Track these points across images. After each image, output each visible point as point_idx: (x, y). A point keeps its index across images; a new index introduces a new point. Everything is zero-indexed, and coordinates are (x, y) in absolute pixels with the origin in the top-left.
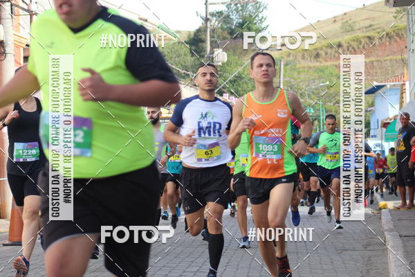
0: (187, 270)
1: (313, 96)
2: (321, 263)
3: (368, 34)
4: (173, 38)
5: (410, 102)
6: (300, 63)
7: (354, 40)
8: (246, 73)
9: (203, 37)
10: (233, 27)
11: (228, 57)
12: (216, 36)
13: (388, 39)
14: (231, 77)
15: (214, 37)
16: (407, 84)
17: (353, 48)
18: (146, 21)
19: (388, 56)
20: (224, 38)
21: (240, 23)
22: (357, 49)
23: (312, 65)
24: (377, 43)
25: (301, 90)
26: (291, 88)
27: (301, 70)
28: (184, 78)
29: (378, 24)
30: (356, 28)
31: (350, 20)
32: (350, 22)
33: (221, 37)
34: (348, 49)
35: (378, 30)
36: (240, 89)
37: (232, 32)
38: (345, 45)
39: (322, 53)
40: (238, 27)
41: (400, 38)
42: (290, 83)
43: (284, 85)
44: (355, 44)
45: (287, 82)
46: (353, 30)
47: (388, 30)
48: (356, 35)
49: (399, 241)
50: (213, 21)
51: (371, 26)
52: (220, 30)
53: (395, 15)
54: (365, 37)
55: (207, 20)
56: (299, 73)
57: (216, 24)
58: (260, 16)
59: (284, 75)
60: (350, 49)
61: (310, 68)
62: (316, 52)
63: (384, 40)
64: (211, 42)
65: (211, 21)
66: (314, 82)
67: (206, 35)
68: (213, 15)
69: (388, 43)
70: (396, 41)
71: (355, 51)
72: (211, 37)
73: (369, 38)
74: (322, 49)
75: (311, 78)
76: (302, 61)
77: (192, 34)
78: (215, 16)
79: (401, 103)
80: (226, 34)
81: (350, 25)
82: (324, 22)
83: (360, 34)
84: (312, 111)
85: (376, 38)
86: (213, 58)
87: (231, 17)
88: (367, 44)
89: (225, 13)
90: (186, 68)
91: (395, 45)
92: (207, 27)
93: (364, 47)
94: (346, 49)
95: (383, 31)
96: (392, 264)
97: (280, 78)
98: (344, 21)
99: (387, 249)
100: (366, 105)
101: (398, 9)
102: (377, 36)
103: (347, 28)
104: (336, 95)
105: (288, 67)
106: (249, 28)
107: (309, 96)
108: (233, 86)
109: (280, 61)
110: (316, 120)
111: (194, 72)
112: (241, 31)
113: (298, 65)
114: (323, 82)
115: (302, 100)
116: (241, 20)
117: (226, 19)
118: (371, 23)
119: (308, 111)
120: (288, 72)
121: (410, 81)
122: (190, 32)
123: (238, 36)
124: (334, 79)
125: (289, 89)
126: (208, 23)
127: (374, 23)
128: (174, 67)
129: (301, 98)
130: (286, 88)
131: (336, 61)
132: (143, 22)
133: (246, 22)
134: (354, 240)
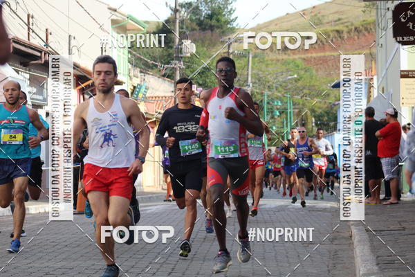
1: (280, 89)
2: (287, 257)
3: (337, 28)
4: (142, 28)
5: (378, 96)
6: (268, 56)
9: (172, 28)
10: (202, 18)
11: (196, 48)
12: (184, 27)
13: (356, 33)
14: (199, 69)
15: (182, 28)
16: (375, 78)
17: (321, 41)
18: (116, 11)
19: (356, 50)
20: (193, 30)
21: (209, 15)
22: (325, 43)
23: (280, 57)
24: (346, 37)
25: (268, 82)
26: (259, 81)
27: (269, 62)
28: (152, 68)
29: (346, 18)
30: (325, 21)
31: (319, 13)
32: (319, 15)
33: (190, 29)
35: (346, 24)
36: (208, 80)
37: (200, 24)
40: (207, 18)
41: (369, 33)
42: (258, 75)
43: (252, 77)
45: (255, 74)
46: (321, 24)
47: (357, 24)
48: (324, 29)
49: (365, 236)
50: (183, 12)
51: (339, 20)
52: (189, 21)
53: (363, 9)
54: (333, 31)
55: (176, 11)
56: (267, 65)
57: (185, 15)
58: (229, 7)
59: (252, 68)
60: (319, 42)
61: (278, 60)
62: (284, 45)
63: (352, 34)
64: (180, 33)
65: (180, 12)
66: (282, 75)
67: (174, 26)
68: (182, 6)
69: (356, 37)
70: (364, 35)
71: (323, 44)
72: (181, 28)
73: (338, 31)
75: (279, 71)
76: (270, 53)
77: (161, 25)
78: (185, 7)
79: (369, 97)
80: (194, 25)
81: (319, 19)
82: (293, 15)
83: (329, 28)
84: (280, 104)
85: (344, 32)
86: (181, 49)
87: (201, 8)
88: (335, 38)
89: (194, 5)
90: (154, 59)
91: (363, 39)
92: (176, 18)
93: (332, 40)
95: (352, 24)
96: (358, 258)
97: (248, 70)
98: (313, 14)
99: (353, 243)
100: (334, 98)
101: (367, 3)
102: (345, 30)
103: (316, 21)
104: (304, 88)
105: (256, 59)
106: (218, 20)
107: (277, 88)
108: (201, 77)
109: (249, 53)
110: (283, 112)
111: (162, 63)
112: (210, 22)
113: (266, 58)
114: (291, 75)
115: (270, 93)
116: (210, 12)
117: (195, 10)
118: (340, 17)
119: (276, 103)
120: (256, 64)
121: (378, 75)
122: (158, 22)
123: (207, 27)
124: (303, 72)
125: (257, 81)
126: (178, 14)
127: (343, 17)
128: (142, 57)
129: (269, 91)
130: (254, 80)
131: (304, 54)
132: (112, 12)
133: (215, 14)
134: (320, 233)
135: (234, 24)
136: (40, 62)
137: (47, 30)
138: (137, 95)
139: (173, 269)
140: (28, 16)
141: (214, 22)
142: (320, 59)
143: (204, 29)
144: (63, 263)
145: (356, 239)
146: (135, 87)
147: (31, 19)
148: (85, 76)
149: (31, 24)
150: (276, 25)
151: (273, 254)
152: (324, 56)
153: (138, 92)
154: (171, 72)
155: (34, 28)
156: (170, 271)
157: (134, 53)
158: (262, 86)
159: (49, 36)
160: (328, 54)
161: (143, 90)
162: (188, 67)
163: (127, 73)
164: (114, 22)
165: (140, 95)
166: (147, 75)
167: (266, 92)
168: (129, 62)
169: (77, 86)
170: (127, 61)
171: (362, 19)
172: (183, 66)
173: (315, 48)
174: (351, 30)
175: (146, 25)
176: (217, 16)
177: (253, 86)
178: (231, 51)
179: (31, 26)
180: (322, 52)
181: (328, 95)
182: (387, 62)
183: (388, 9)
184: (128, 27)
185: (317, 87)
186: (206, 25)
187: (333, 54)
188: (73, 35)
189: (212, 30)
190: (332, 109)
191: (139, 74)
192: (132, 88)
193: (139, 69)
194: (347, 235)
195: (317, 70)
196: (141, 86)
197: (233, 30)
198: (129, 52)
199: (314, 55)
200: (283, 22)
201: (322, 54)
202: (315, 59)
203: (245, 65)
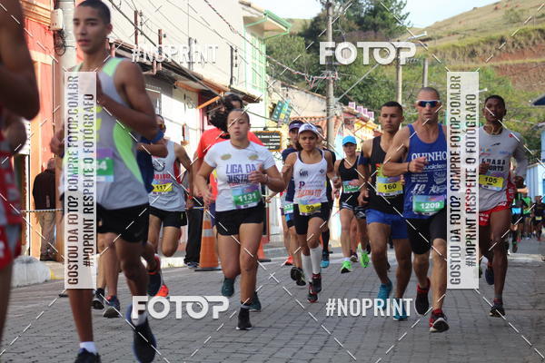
0: (300, 332)
3: (540, 26)
4: (284, 29)
6: (450, 64)
7: (521, 34)
8: (379, 75)
9: (323, 28)
10: (363, 15)
12: (339, 26)
14: (359, 81)
15: (337, 28)
17: (520, 44)
18: (249, 5)
20: (351, 30)
21: (371, 11)
22: (524, 46)
23: (465, 65)
28: (297, 81)
30: (525, 18)
31: (517, 7)
32: (516, 10)
33: (347, 29)
34: (513, 46)
36: (371, 96)
37: (360, 22)
38: (509, 40)
39: (479, 50)
40: (369, 14)
44: (522, 39)
46: (519, 21)
48: (525, 27)
50: (337, 7)
52: (345, 19)
54: (536, 30)
55: (328, 5)
57: (341, 10)
58: (399, 1)
59: (428, 79)
60: (516, 45)
61: (463, 69)
62: (470, 50)
64: (334, 34)
65: (334, 7)
67: (327, 25)
71: (522, 48)
72: (335, 27)
73: (541, 31)
74: (478, 45)
76: (453, 60)
77: (309, 23)
80: (353, 24)
81: (516, 15)
82: (482, 9)
83: (530, 27)
87: (361, 2)
88: (538, 39)
90: (300, 68)
92: (328, 14)
93: (534, 43)
94: (510, 45)
97: (423, 82)
98: (508, 9)
100: (536, 119)
103: (513, 18)
105: (434, 68)
106: (384, 18)
108: (362, 92)
109: (424, 60)
111: (310, 73)
112: (373, 20)
114: (479, 89)
116: (373, 7)
117: (354, 4)
120: (434, 75)
122: (305, 20)
123: (369, 27)
124: (495, 85)
126: (331, 9)
128: (284, 66)
131: (497, 61)
132: (245, 7)
133: (380, 9)
134: (519, 295)
135: (405, 23)
136: (151, 73)
137: (159, 31)
138: (279, 115)
139: (326, 342)
140: (136, 13)
141: (378, 20)
142: (518, 67)
143: (365, 29)
144: (182, 334)
146: (275, 105)
147: (139, 18)
148: (209, 91)
149: (139, 24)
150: (460, 22)
151: (458, 322)
152: (524, 64)
153: (280, 112)
154: (323, 85)
155: (144, 28)
156: (322, 344)
157: (274, 60)
159: (163, 39)
160: (528, 60)
161: (286, 109)
162: (345, 79)
163: (265, 87)
164: (247, 20)
165: (282, 116)
166: (291, 90)
168: (267, 73)
169: (199, 105)
170: (264, 72)
172: (337, 78)
173: (511, 53)
175: (290, 25)
176: (382, 12)
179: (139, 27)
180: (521, 58)
181: (529, 115)
184: (266, 27)
185: (513, 104)
186: (368, 24)
187: (534, 60)
188: (194, 38)
189: (376, 31)
190: (534, 132)
191: (281, 89)
192: (271, 106)
193: (280, 82)
195: (514, 82)
196: (283, 104)
197: (403, 30)
198: (267, 60)
199: (510, 62)
200: (468, 19)
201: (521, 61)
202: (511, 67)
203: (420, 76)
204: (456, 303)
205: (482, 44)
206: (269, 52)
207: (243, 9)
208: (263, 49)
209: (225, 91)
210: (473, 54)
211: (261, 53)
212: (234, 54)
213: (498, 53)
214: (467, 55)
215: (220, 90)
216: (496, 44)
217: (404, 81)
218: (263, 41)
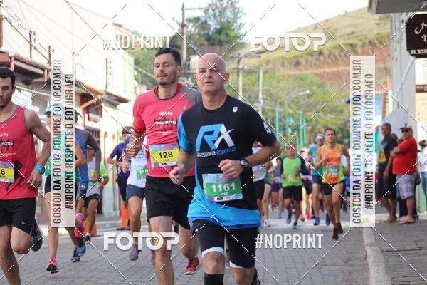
1: (292, 105)
3: (350, 42)
5: (393, 112)
6: (279, 71)
7: (335, 48)
9: (179, 43)
12: (192, 42)
13: (371, 47)
15: (190, 44)
16: (390, 93)
17: (334, 56)
18: (120, 26)
20: (201, 45)
21: (217, 30)
22: (338, 57)
23: (291, 73)
24: (360, 51)
25: (280, 98)
26: (270, 97)
27: (281, 78)
29: (360, 31)
30: (338, 34)
31: (332, 26)
32: (331, 29)
33: (198, 44)
34: (329, 57)
35: (360, 38)
37: (209, 39)
38: (326, 53)
39: (303, 61)
40: (216, 33)
42: (269, 91)
43: (263, 94)
44: (336, 52)
45: (266, 90)
47: (371, 37)
49: (380, 256)
50: (190, 27)
51: (353, 33)
52: (197, 37)
53: (378, 22)
54: (347, 44)
55: (183, 26)
56: (278, 81)
57: (193, 30)
58: (239, 21)
59: (263, 83)
60: (332, 56)
61: (290, 76)
62: (295, 60)
63: (366, 48)
64: (188, 49)
65: (187, 27)
66: (294, 91)
67: (182, 41)
68: (189, 20)
69: (370, 51)
70: (379, 49)
71: (336, 58)
73: (351, 45)
74: (302, 57)
75: (291, 86)
76: (281, 68)
78: (192, 21)
79: (384, 113)
80: (203, 41)
82: (305, 28)
83: (341, 42)
84: (292, 121)
85: (358, 46)
86: (189, 65)
87: (209, 23)
88: (349, 51)
89: (203, 19)
91: (377, 52)
92: (183, 34)
93: (345, 54)
94: (327, 56)
95: (366, 38)
96: (373, 280)
97: (258, 86)
98: (325, 28)
99: (368, 265)
100: (347, 115)
101: (381, 15)
102: (359, 43)
104: (317, 104)
105: (267, 75)
106: (227, 35)
107: (289, 105)
109: (259, 68)
110: (295, 129)
112: (218, 37)
113: (277, 74)
114: (303, 91)
115: (281, 110)
116: (219, 27)
117: (203, 25)
118: (354, 30)
119: (288, 120)
120: (267, 80)
121: (393, 90)
123: (216, 42)
124: (315, 88)
125: (268, 98)
126: (185, 29)
127: (356, 30)
128: (149, 74)
129: (281, 107)
130: (265, 97)
131: (317, 69)
132: (117, 27)
133: (224, 28)
134: (334, 254)
136: (42, 80)
137: (49, 47)
140: (30, 32)
141: (223, 37)
142: (333, 73)
143: (213, 45)
145: (370, 260)
148: (89, 95)
149: (33, 40)
151: (285, 276)
152: (338, 71)
155: (36, 45)
157: (140, 69)
158: (273, 103)
159: (52, 53)
160: (341, 68)
163: (133, 91)
167: (278, 109)
168: (135, 79)
169: (81, 105)
170: (133, 78)
171: (376, 32)
172: (191, 83)
173: (328, 63)
174: (365, 43)
176: (226, 30)
177: (264, 103)
178: (241, 66)
179: (33, 43)
180: (335, 66)
181: (342, 111)
182: (401, 76)
183: (402, 21)
185: (330, 103)
186: (215, 40)
187: (346, 68)
188: (76, 52)
189: (221, 46)
190: (345, 125)
193: (145, 86)
194: (362, 256)
195: (331, 86)
197: (242, 45)
198: (135, 69)
199: (327, 70)
201: (335, 69)
202: (328, 74)
203: (255, 82)
204: (284, 261)
205: (305, 56)
206: (137, 63)
207: (116, 29)
208: (132, 60)
209: (101, 94)
210: (297, 64)
211: (130, 64)
212: (109, 64)
213: (317, 63)
214: (293, 65)
215: (97, 94)
216: (316, 56)
217: (243, 85)
218: (132, 54)
